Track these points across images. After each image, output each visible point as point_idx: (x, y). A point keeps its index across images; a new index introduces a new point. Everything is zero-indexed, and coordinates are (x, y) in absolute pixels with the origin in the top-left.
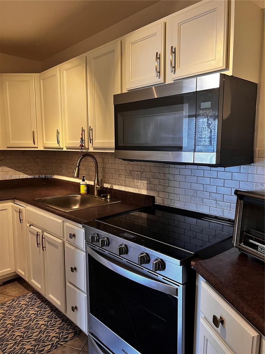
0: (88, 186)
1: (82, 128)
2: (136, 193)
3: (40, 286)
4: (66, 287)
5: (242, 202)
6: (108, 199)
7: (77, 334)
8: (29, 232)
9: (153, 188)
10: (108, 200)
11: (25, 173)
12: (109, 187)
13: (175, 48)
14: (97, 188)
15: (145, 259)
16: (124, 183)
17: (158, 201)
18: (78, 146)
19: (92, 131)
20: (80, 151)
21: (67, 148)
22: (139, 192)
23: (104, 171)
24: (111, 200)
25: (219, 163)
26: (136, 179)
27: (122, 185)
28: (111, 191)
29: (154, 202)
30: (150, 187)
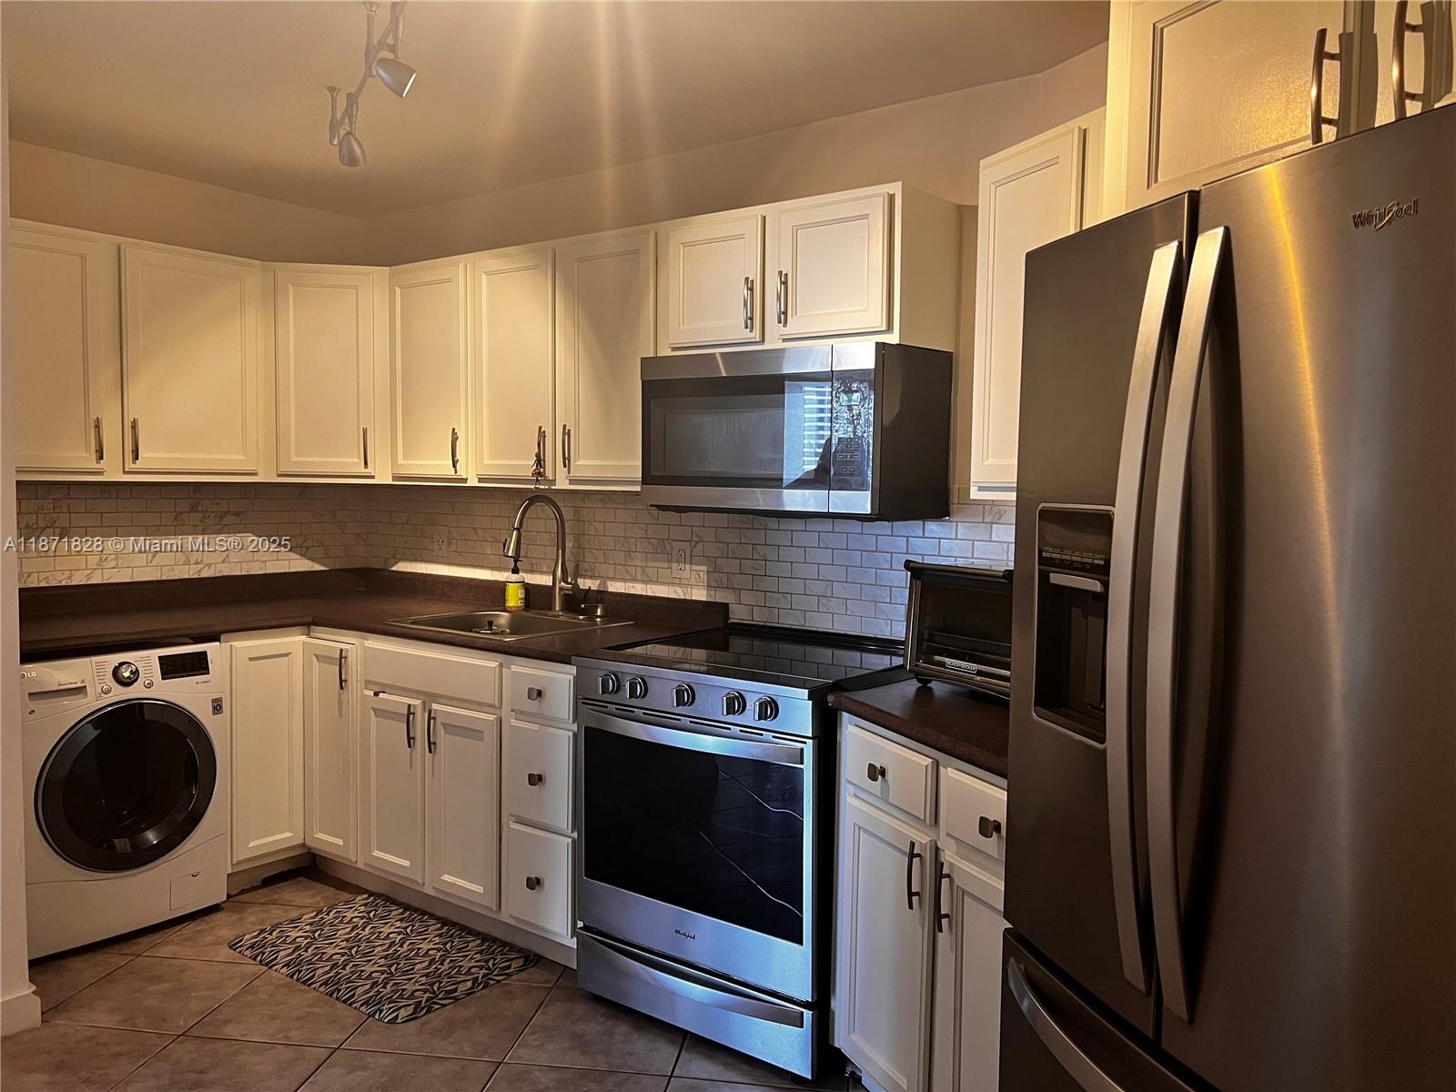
0: (528, 589)
1: (540, 428)
2: (676, 597)
3: (406, 863)
4: (501, 840)
5: (919, 583)
6: (598, 617)
7: (531, 961)
8: (373, 713)
9: (725, 582)
10: (598, 620)
11: (304, 556)
12: (594, 588)
13: (786, 275)
14: (561, 589)
15: (736, 703)
16: (642, 574)
17: (738, 614)
18: (529, 474)
19: (569, 435)
20: (533, 487)
21: (480, 480)
22: (685, 594)
23: (579, 544)
24: (606, 619)
25: (877, 512)
26: (678, 561)
27: (634, 580)
28: (602, 595)
29: (728, 618)
30: (715, 580)
